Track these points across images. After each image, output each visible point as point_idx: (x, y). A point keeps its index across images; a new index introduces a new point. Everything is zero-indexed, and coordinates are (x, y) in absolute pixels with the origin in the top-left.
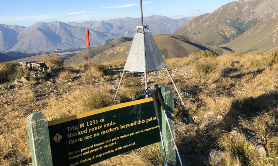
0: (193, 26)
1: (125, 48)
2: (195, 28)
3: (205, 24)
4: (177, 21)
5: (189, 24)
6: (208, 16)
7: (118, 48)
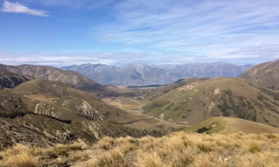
0: (255, 72)
1: (194, 87)
2: (257, 73)
3: (266, 71)
4: (239, 67)
5: (251, 70)
6: (269, 64)
7: (188, 87)
